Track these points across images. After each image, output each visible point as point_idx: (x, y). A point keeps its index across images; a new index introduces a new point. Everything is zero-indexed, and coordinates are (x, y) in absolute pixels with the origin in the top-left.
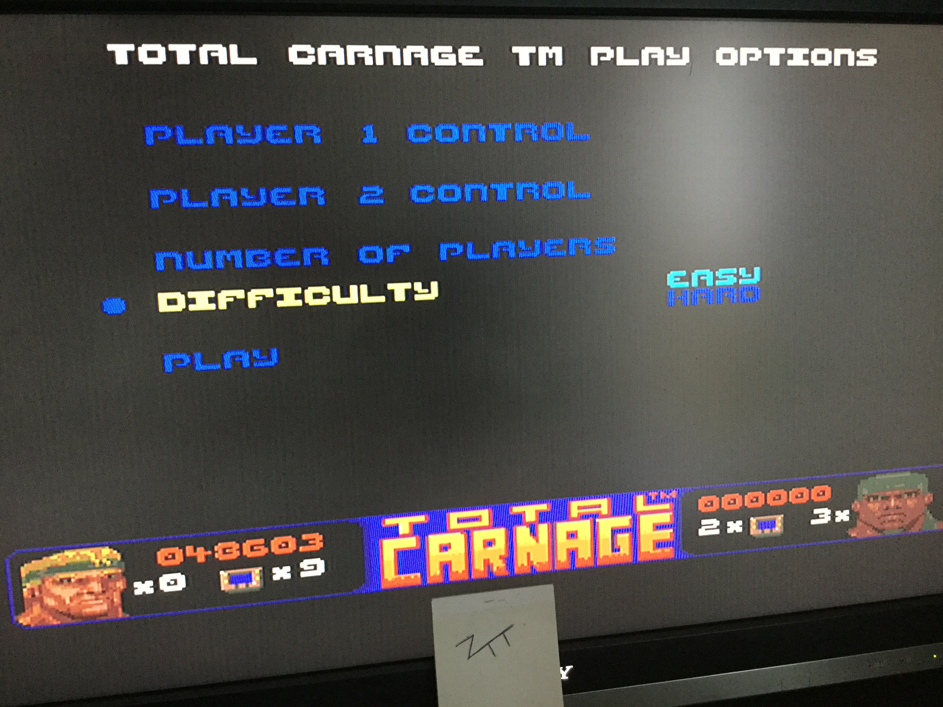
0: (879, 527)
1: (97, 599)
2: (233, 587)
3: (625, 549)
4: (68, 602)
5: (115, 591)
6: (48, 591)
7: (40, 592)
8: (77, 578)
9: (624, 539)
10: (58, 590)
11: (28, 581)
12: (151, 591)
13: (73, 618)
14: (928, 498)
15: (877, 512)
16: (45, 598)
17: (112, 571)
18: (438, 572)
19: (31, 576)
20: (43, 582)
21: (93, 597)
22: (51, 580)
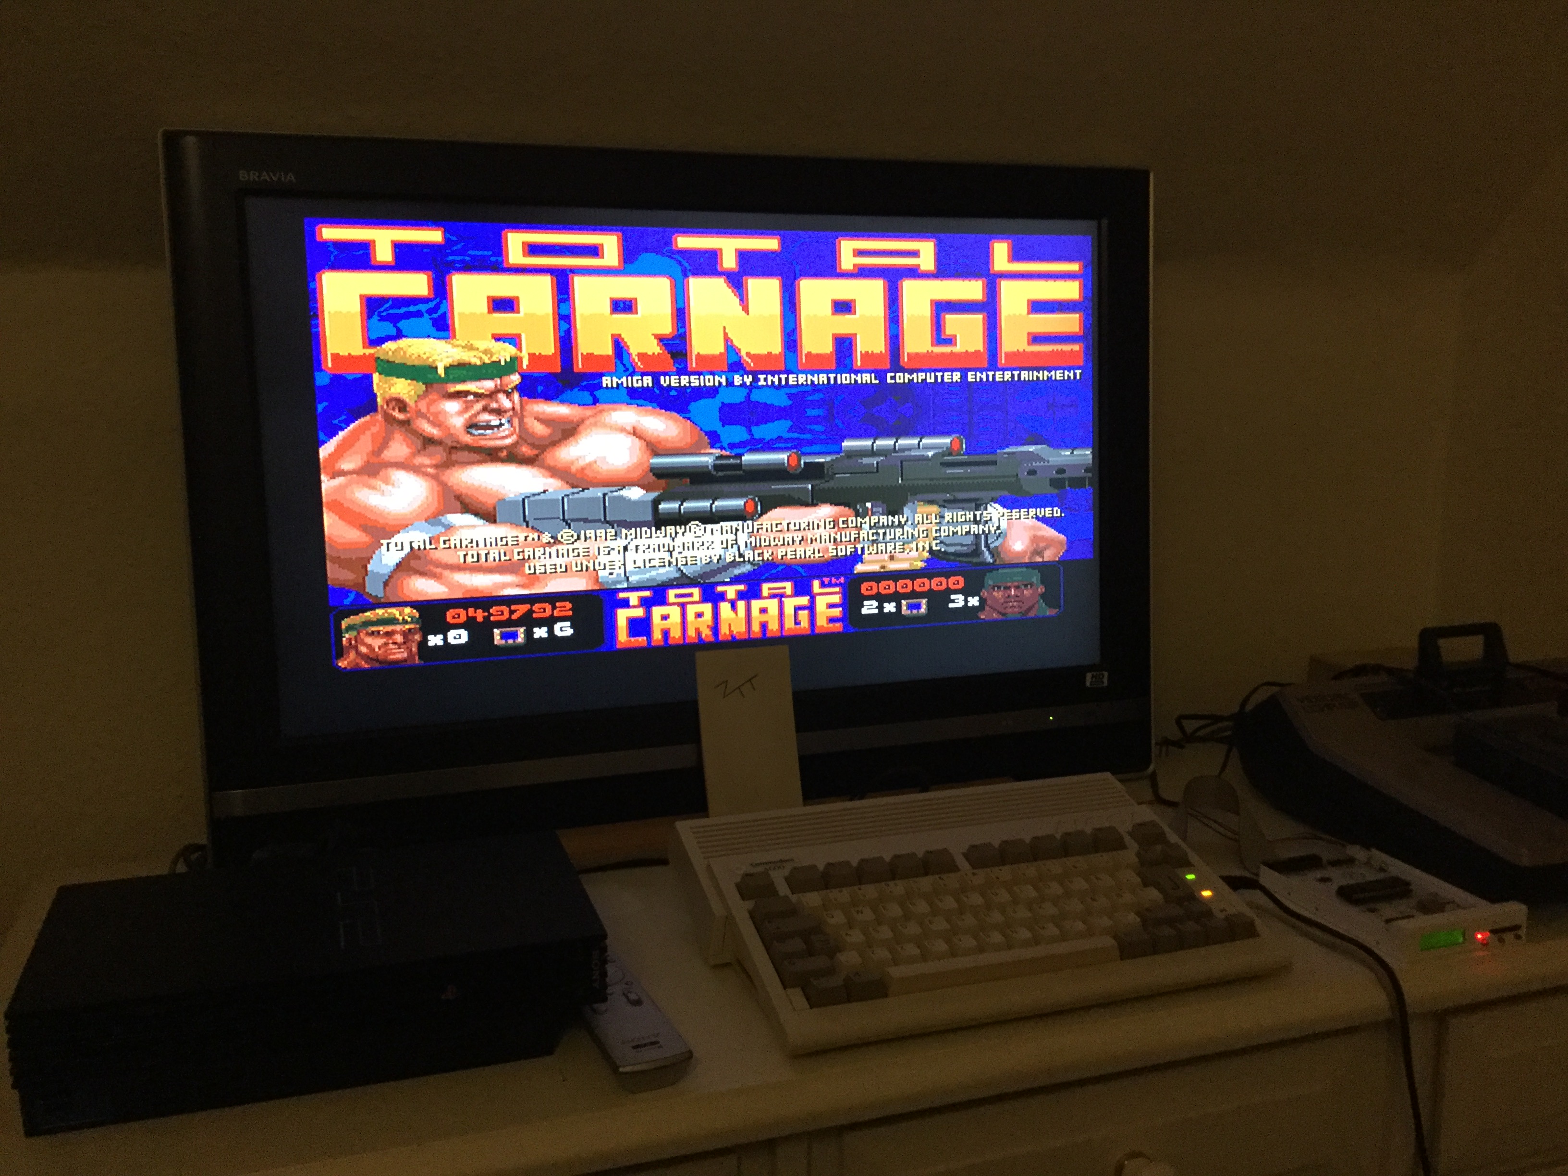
0: (1003, 611)
1: (399, 648)
2: (503, 642)
3: (805, 623)
4: (377, 650)
5: (414, 642)
6: (362, 640)
7: (356, 641)
8: (385, 631)
9: (804, 615)
10: (369, 640)
11: (347, 632)
12: (441, 643)
13: (380, 662)
14: (1041, 589)
15: (1000, 599)
16: (359, 646)
17: (412, 626)
18: (660, 637)
19: (350, 628)
20: (359, 633)
21: (397, 647)
22: (364, 632)
